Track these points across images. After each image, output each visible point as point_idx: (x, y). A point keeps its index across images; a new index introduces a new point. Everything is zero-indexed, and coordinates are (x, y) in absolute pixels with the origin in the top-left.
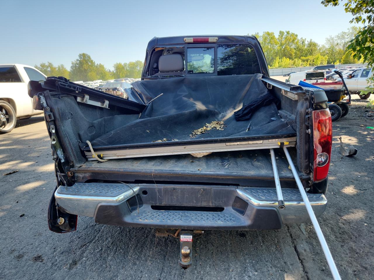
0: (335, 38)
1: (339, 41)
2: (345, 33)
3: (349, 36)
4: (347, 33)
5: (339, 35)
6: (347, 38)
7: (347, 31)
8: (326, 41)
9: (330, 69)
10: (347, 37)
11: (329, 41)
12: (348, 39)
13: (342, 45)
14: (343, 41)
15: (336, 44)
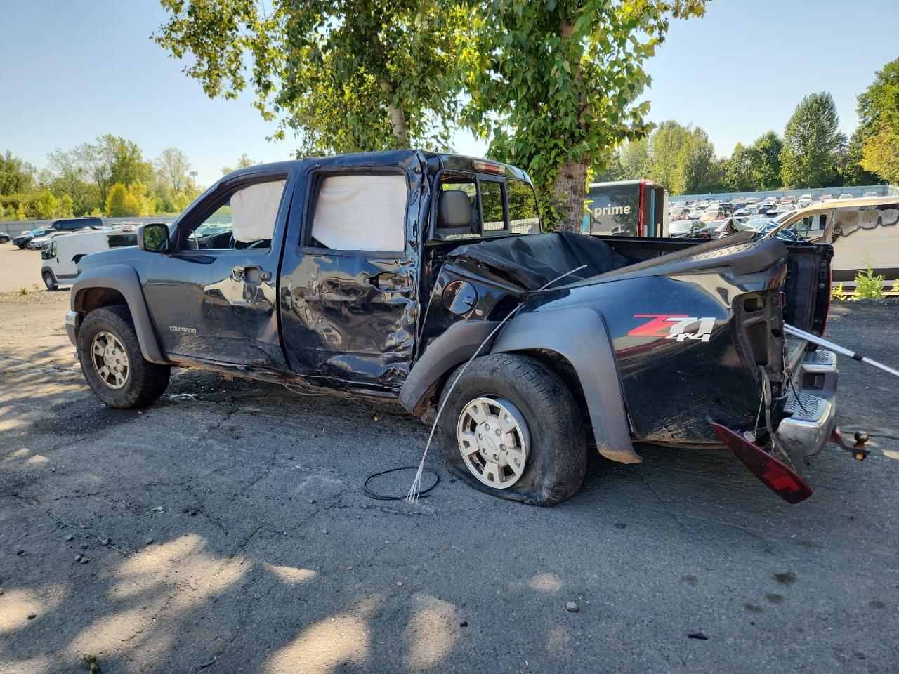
0: (71, 157)
1: (82, 164)
2: (93, 147)
3: (102, 155)
4: (96, 147)
5: (80, 151)
6: (100, 159)
7: (96, 143)
8: (49, 161)
9: (96, 227)
10: (98, 157)
11: (57, 160)
12: (102, 161)
13: (92, 173)
14: (92, 164)
15: (77, 170)
